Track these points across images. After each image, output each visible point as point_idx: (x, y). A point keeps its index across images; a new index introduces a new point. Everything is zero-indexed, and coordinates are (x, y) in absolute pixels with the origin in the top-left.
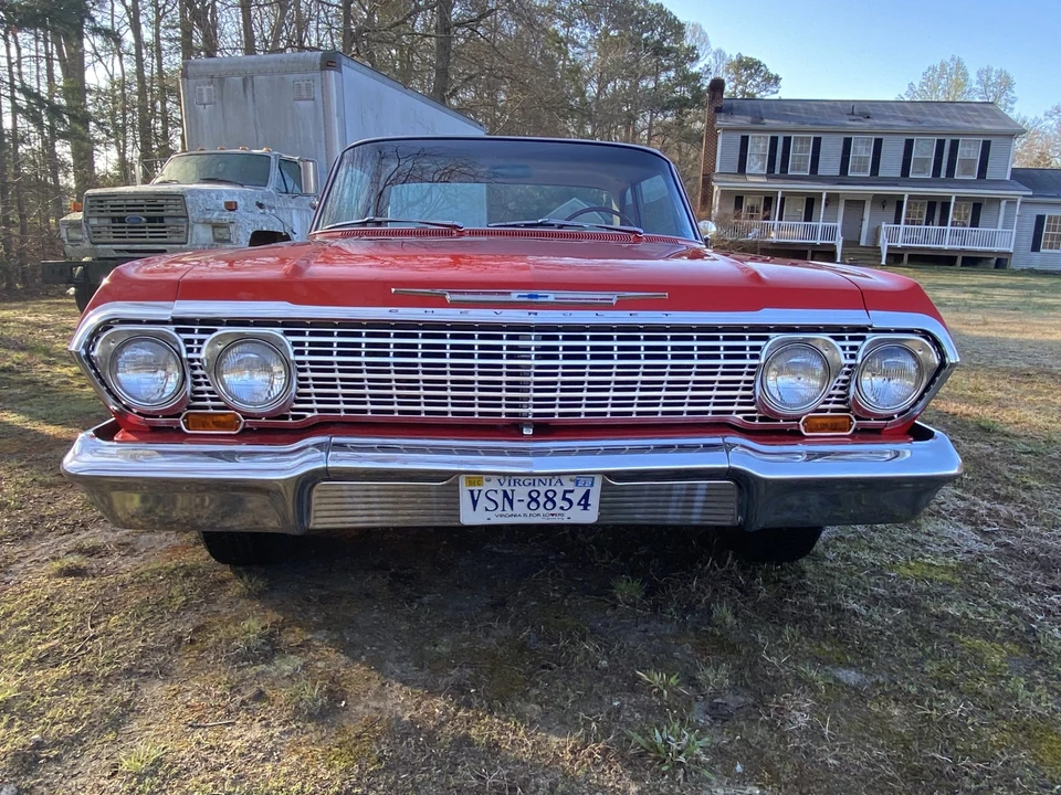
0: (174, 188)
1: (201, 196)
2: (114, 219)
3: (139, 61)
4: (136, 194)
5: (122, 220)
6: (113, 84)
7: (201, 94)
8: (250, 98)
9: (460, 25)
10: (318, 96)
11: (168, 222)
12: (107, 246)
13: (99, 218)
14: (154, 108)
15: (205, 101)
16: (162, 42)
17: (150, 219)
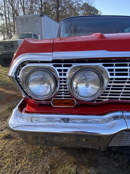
0: (15, 40)
1: (20, 41)
2: (5, 46)
3: (6, 20)
4: (8, 41)
5: (6, 46)
6: (2, 25)
7: (19, 23)
8: (27, 22)
9: (60, 11)
10: (40, 22)
11: (14, 46)
12: (4, 51)
13: (2, 46)
14: (9, 29)
15: (19, 24)
16: (10, 17)
17: (11, 46)
